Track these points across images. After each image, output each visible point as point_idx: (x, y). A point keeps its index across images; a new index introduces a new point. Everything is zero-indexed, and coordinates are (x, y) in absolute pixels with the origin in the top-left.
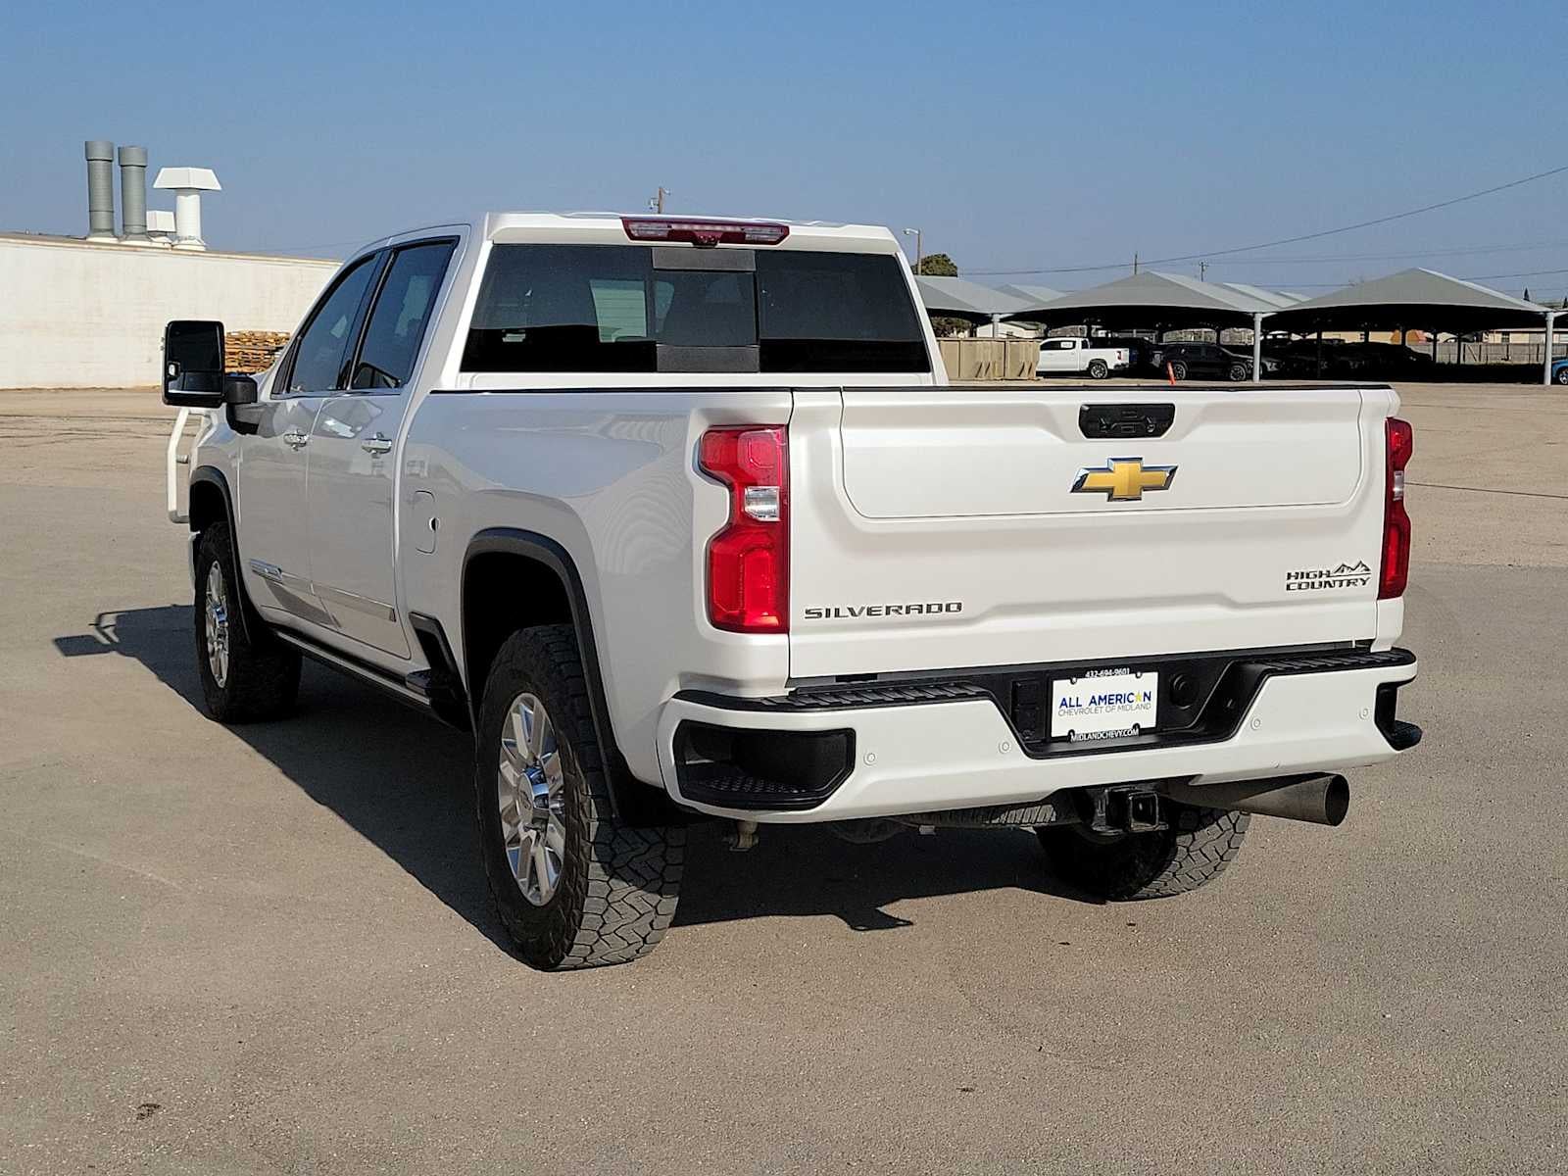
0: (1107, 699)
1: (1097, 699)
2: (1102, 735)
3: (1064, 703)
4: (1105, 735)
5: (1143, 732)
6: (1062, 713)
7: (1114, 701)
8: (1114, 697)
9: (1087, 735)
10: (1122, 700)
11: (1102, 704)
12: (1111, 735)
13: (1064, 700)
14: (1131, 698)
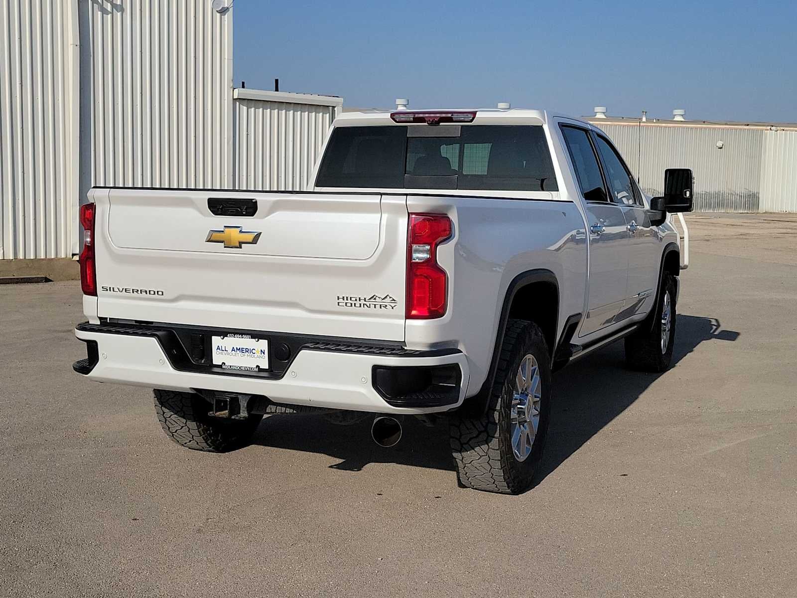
0: (241, 350)
1: (235, 349)
2: (238, 368)
3: (218, 348)
4: (240, 368)
5: (261, 370)
6: (218, 353)
7: (245, 351)
8: (245, 350)
9: (231, 366)
10: (249, 352)
11: (238, 352)
12: (243, 369)
13: (218, 346)
14: (254, 351)
